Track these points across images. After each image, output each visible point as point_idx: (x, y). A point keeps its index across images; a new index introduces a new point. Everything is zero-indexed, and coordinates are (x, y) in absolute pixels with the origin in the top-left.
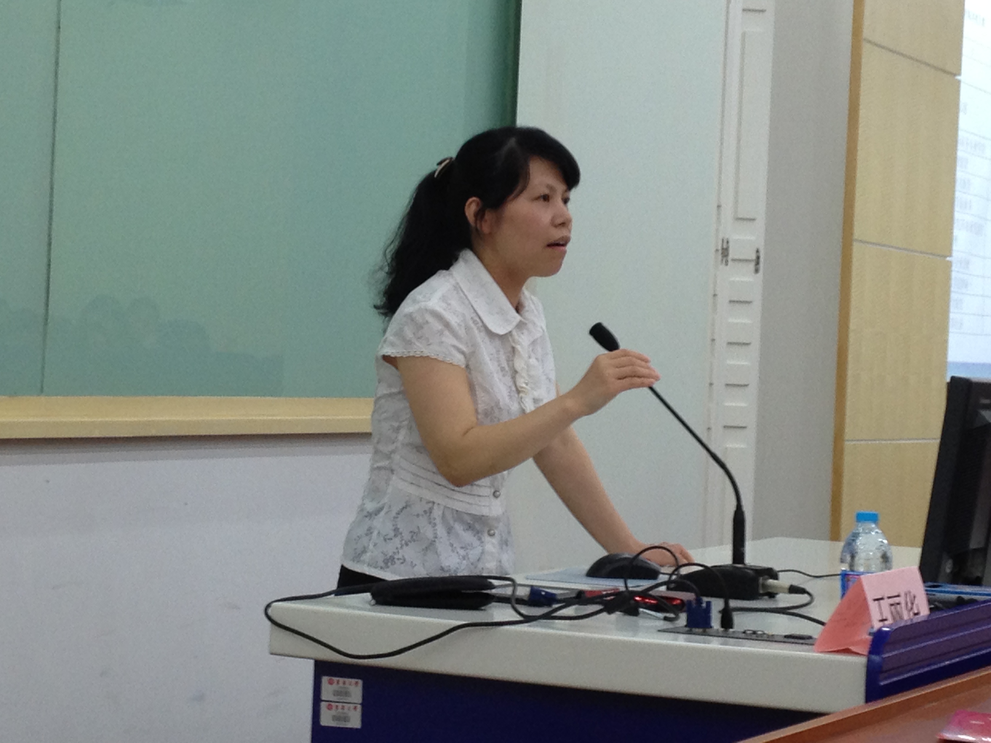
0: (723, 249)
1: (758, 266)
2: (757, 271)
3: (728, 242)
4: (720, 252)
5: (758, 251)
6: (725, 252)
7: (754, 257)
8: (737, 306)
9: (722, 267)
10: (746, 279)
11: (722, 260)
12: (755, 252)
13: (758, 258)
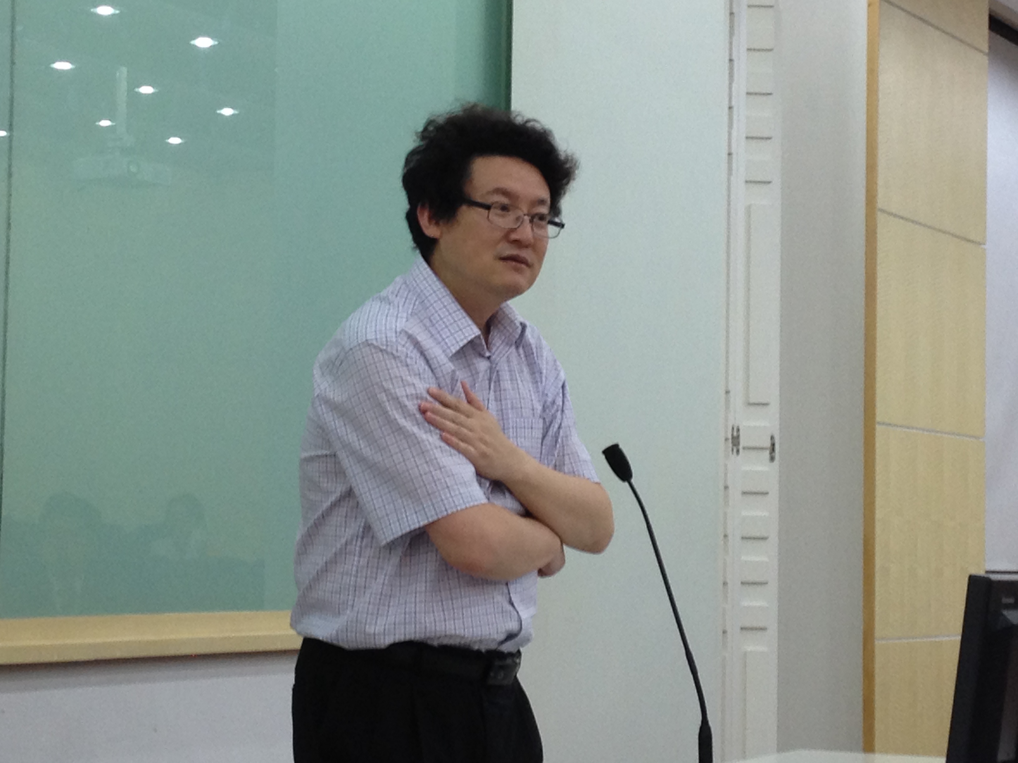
0: (733, 437)
1: (773, 454)
2: (772, 459)
3: (738, 430)
4: (730, 441)
5: (772, 438)
6: (736, 440)
7: (768, 444)
8: (751, 498)
9: (733, 457)
10: (759, 468)
11: (733, 450)
12: (770, 438)
13: (773, 445)
